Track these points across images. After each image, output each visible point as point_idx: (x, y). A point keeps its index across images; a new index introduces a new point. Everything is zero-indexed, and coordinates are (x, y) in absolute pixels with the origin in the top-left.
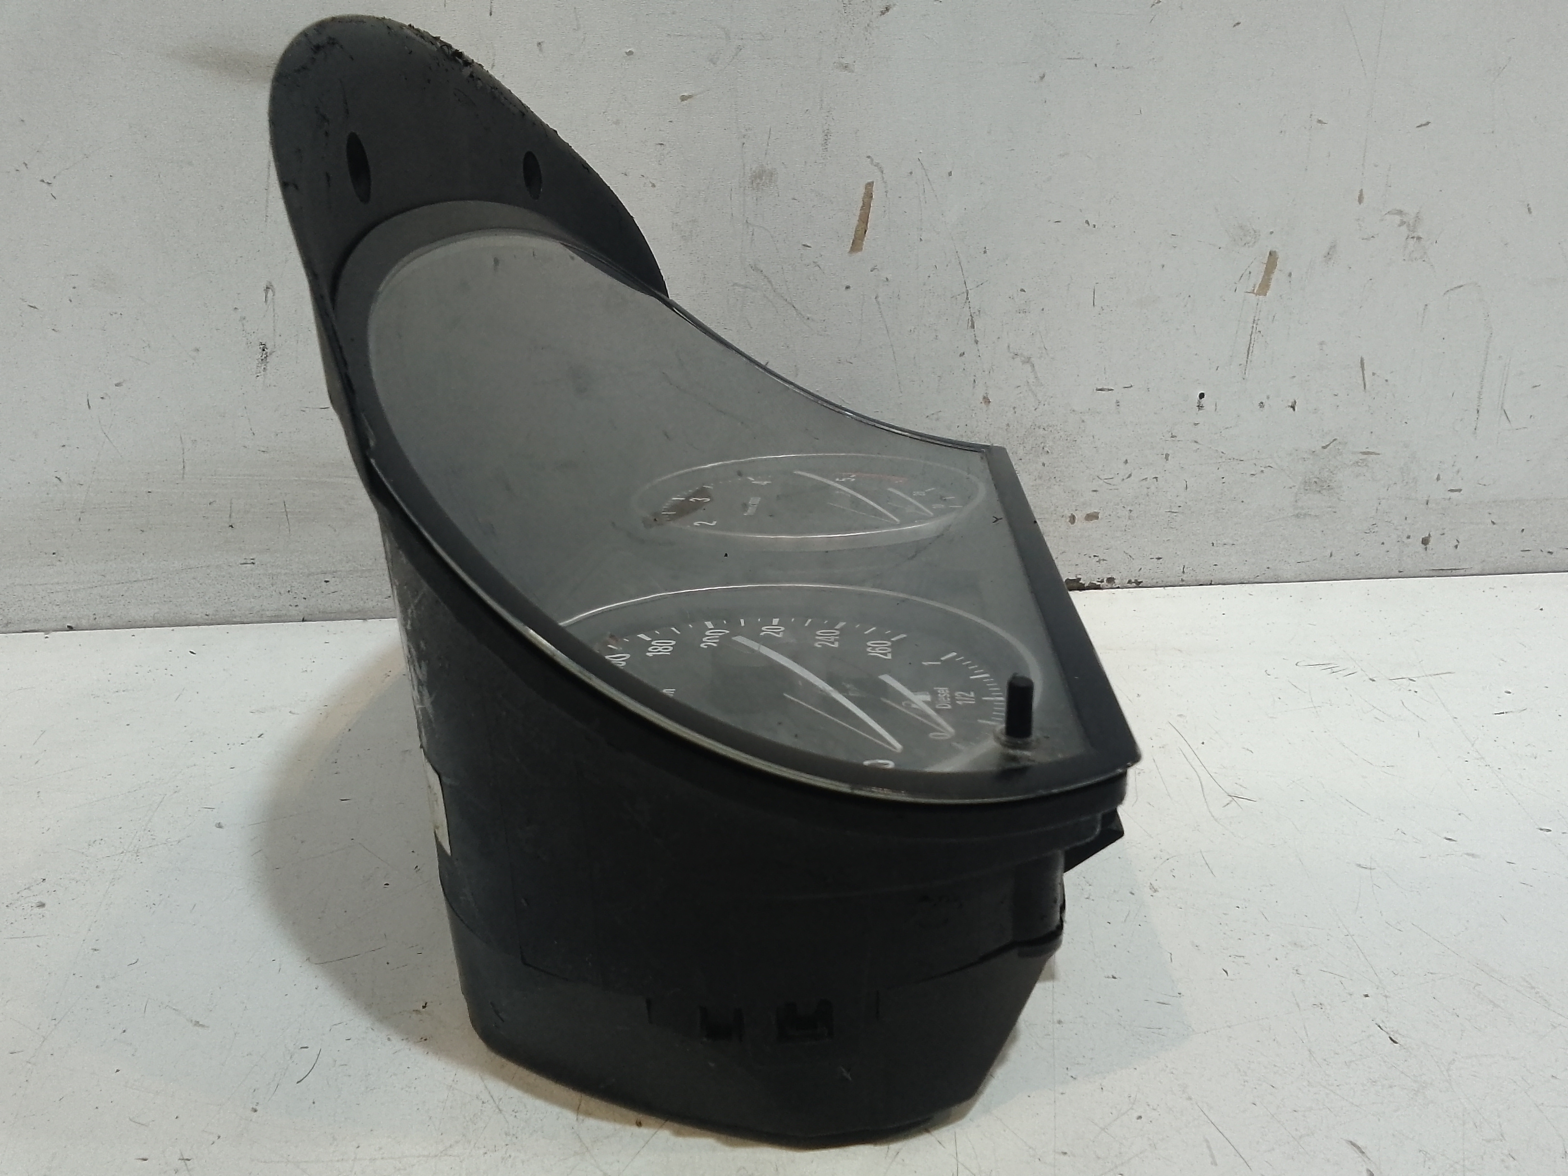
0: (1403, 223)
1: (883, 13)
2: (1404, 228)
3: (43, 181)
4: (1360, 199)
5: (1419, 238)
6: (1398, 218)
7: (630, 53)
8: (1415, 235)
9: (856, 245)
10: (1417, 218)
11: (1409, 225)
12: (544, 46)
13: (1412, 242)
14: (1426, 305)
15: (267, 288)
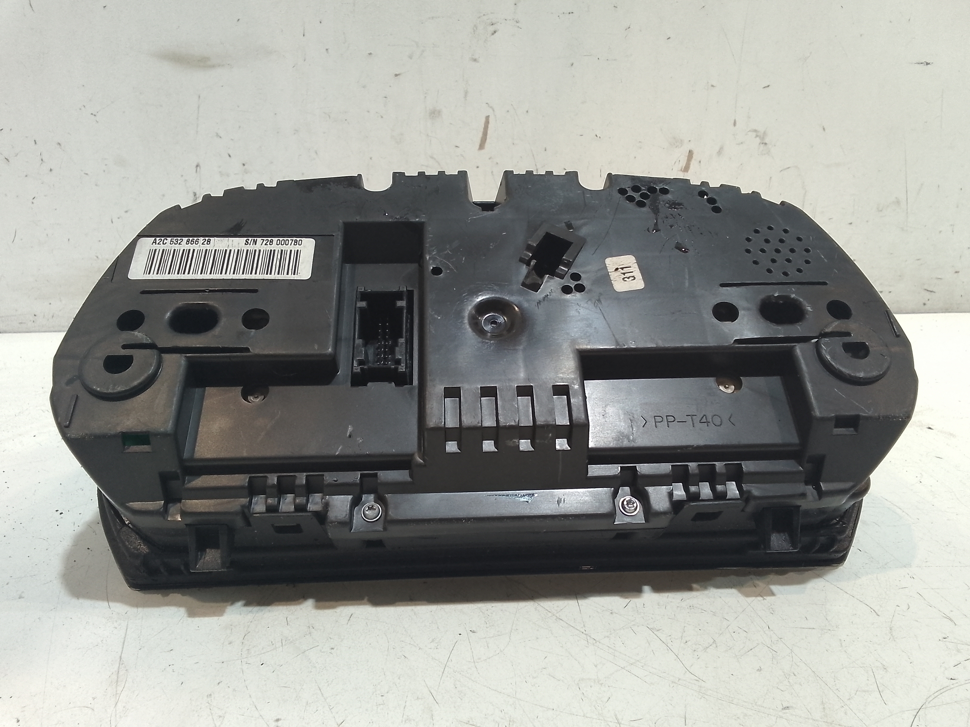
0: (757, 136)
1: (493, 34)
2: (758, 138)
3: (92, 114)
4: (735, 124)
5: (766, 144)
6: (754, 134)
7: (370, 54)
8: (764, 142)
9: (482, 146)
10: (765, 133)
11: (760, 137)
12: (329, 50)
13: (762, 146)
14: (771, 177)
15: (197, 166)
